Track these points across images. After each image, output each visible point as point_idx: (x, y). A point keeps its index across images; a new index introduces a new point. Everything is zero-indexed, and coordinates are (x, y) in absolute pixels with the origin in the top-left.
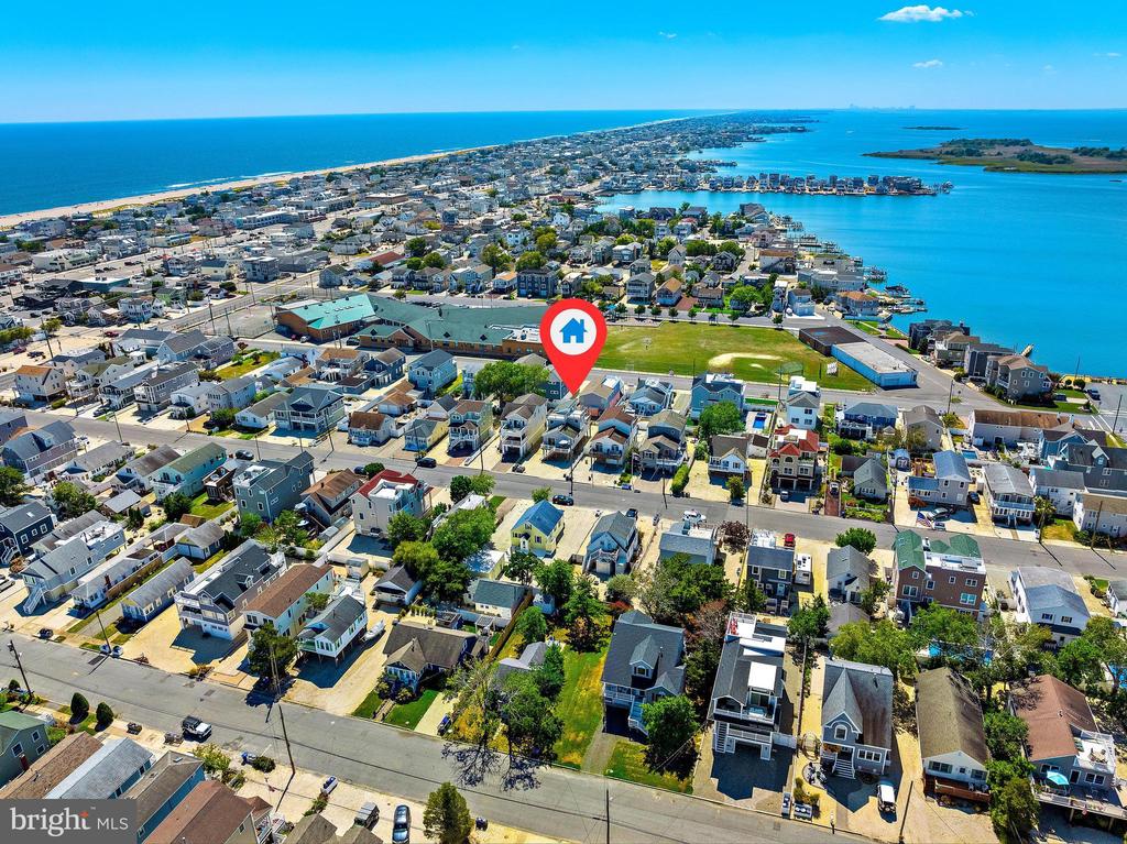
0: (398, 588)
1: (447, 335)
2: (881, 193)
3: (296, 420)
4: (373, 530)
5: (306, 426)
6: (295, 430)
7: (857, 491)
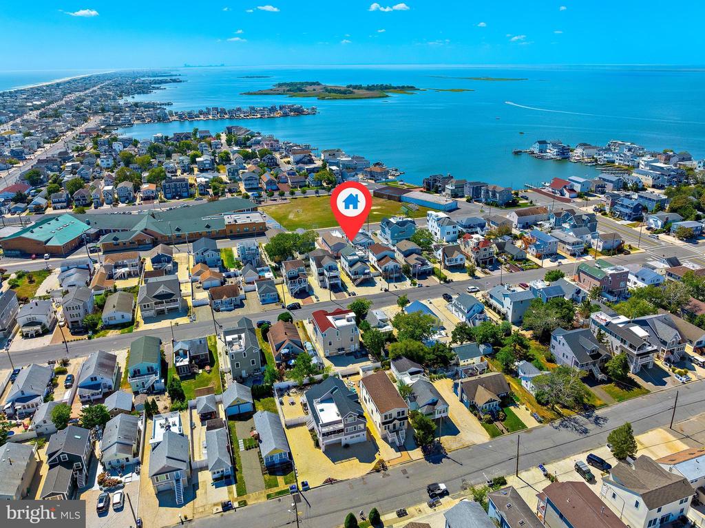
0: (418, 369)
1: (178, 230)
2: (285, 115)
3: (160, 307)
4: (339, 350)
5: (170, 310)
6: (161, 315)
7: (515, 257)
